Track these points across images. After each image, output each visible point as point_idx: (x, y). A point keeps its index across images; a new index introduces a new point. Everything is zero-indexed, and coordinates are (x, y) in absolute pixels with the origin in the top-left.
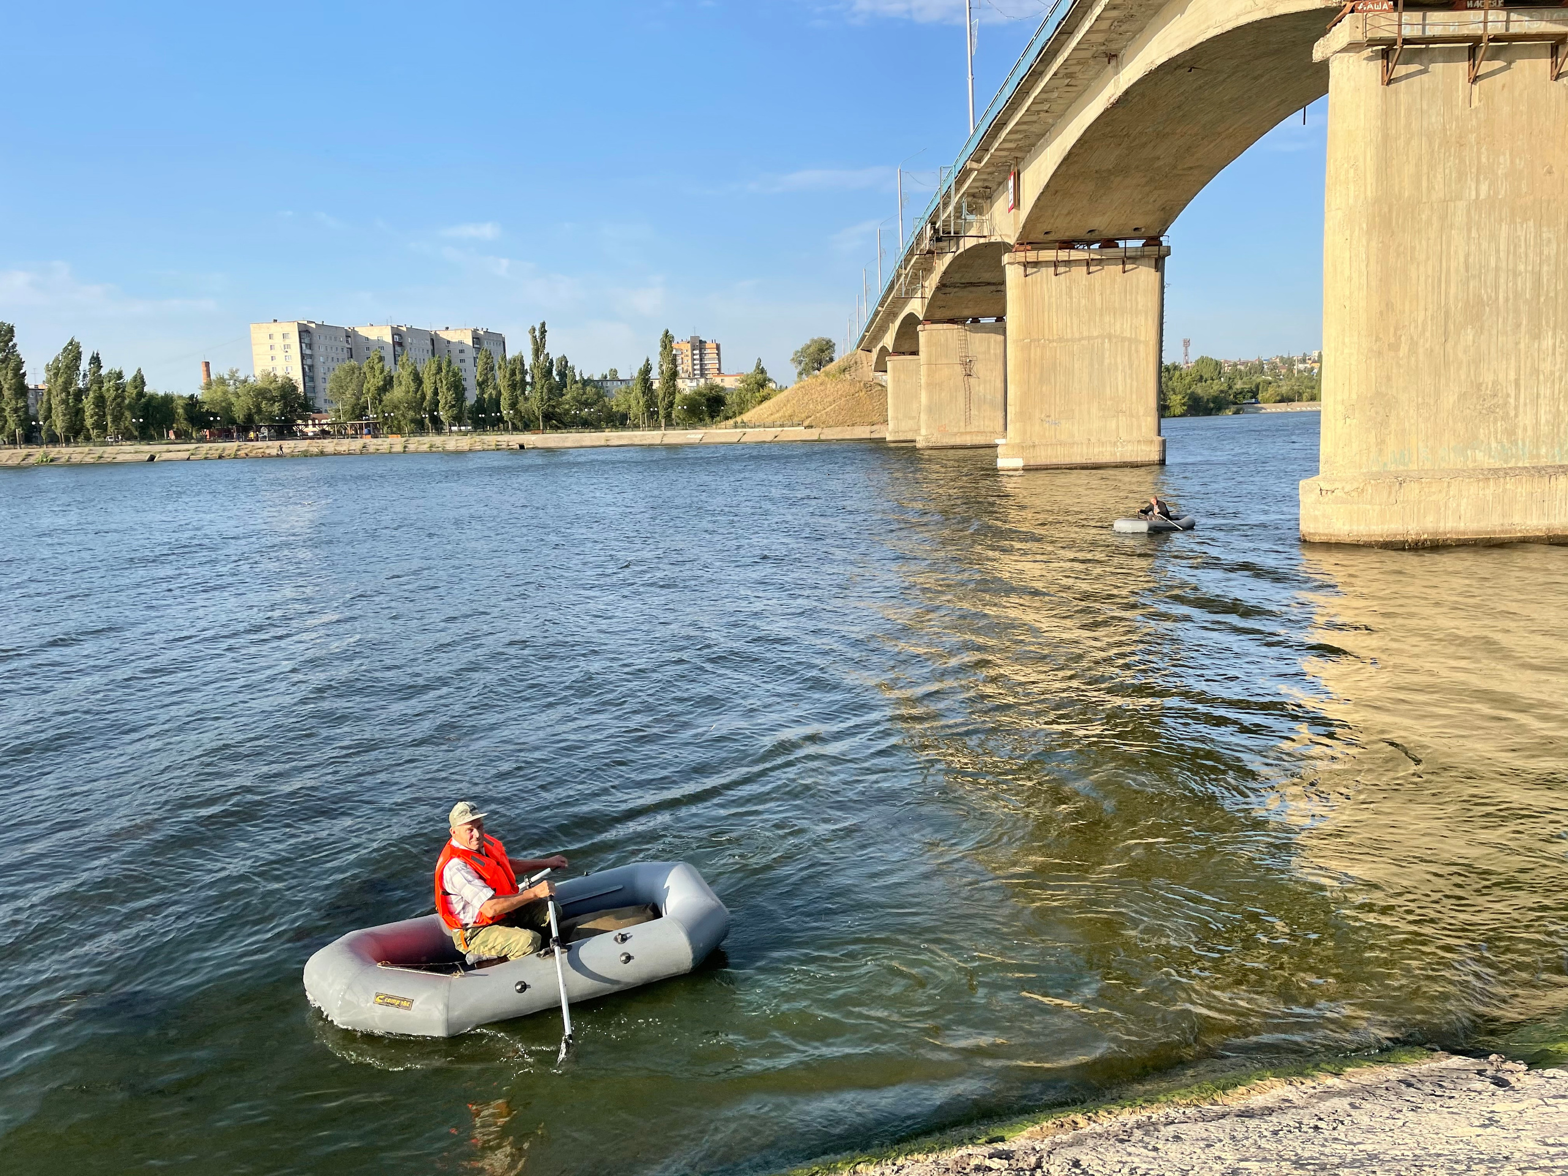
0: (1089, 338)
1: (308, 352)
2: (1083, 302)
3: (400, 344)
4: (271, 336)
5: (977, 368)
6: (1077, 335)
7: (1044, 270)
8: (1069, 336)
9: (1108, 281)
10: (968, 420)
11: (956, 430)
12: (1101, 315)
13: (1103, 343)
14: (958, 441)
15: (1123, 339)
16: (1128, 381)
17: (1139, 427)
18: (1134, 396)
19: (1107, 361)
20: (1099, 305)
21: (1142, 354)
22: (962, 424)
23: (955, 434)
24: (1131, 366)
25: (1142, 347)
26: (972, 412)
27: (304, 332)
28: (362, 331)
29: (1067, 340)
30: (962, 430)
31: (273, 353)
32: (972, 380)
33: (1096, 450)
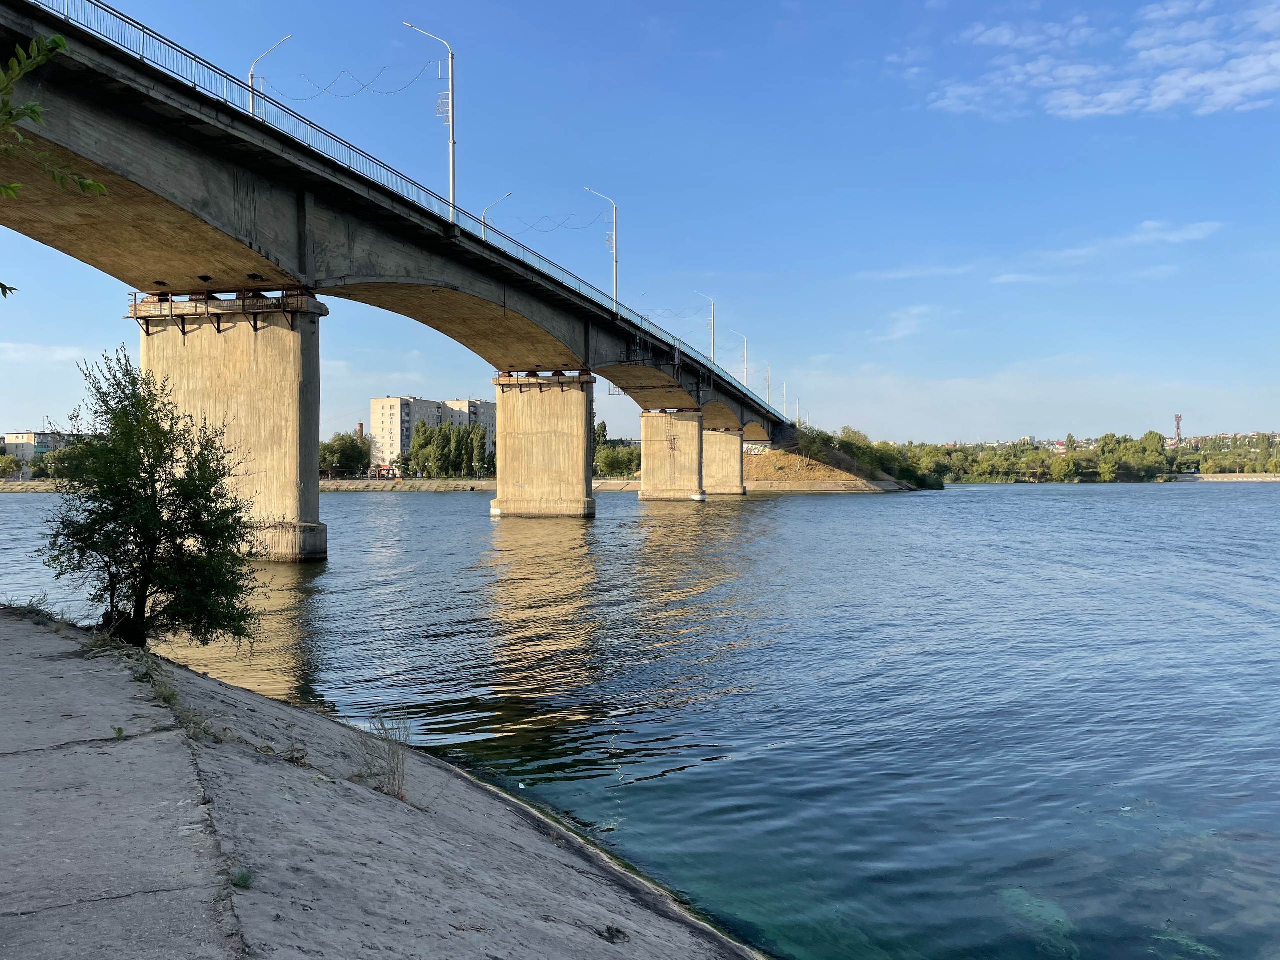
0: (542, 433)
1: (407, 418)
2: (538, 410)
3: (475, 414)
4: (383, 408)
5: (681, 444)
6: (535, 431)
7: (514, 389)
8: (530, 432)
9: (553, 397)
10: (673, 481)
11: (664, 488)
12: (549, 419)
13: (551, 436)
14: (666, 495)
15: (564, 434)
16: (567, 462)
17: (574, 492)
18: (571, 472)
19: (554, 448)
20: (548, 412)
21: (576, 444)
22: (669, 483)
23: (663, 491)
24: (569, 452)
25: (575, 439)
26: (676, 475)
27: (405, 405)
28: (450, 404)
29: (529, 434)
30: (669, 488)
31: (383, 419)
32: (676, 453)
33: (545, 506)
